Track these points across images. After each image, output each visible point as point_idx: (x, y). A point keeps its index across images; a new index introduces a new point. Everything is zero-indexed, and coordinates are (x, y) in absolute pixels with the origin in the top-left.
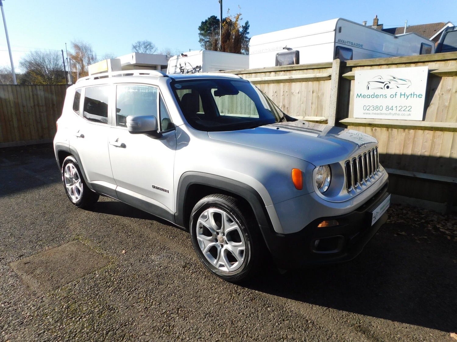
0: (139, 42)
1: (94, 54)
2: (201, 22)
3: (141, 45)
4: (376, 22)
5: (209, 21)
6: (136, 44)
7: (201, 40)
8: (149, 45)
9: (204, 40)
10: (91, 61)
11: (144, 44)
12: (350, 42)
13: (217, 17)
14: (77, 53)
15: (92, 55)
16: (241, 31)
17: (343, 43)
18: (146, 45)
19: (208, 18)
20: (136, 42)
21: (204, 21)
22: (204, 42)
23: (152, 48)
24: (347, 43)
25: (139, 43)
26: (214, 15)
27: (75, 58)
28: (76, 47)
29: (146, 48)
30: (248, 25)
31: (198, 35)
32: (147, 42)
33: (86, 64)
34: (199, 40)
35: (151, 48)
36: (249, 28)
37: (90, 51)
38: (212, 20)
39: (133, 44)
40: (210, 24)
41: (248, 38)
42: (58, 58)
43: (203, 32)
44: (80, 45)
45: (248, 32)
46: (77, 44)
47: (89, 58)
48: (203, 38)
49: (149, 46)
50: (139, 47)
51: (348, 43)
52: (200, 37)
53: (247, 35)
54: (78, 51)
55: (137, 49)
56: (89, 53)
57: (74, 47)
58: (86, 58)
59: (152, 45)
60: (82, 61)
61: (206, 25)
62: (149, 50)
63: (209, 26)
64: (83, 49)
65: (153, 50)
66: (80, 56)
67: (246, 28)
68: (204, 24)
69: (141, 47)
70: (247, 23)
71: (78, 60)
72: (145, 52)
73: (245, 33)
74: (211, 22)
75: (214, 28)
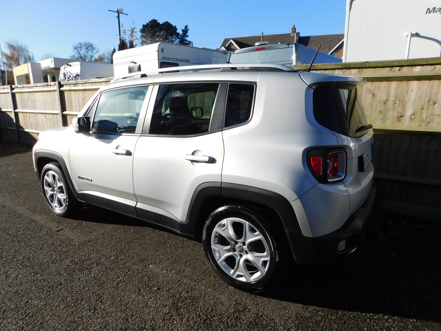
1: (31, 55)
2: (143, 25)
3: (82, 46)
4: (294, 30)
5: (150, 25)
6: (77, 45)
8: (90, 46)
11: (85, 45)
12: (174, 59)
13: (157, 21)
14: (12, 53)
15: (29, 56)
16: (181, 34)
17: (168, 60)
18: (87, 46)
19: (149, 21)
20: (78, 43)
21: (145, 24)
23: (94, 49)
25: (80, 44)
26: (154, 19)
27: (10, 58)
28: (11, 47)
29: (88, 49)
30: (187, 29)
32: (88, 44)
35: (93, 49)
36: (188, 31)
37: (26, 51)
38: (152, 24)
39: (74, 45)
40: (150, 27)
41: (188, 41)
43: (144, 34)
44: (15, 45)
45: (187, 35)
46: (13, 44)
47: (26, 58)
49: (90, 47)
50: (81, 48)
51: (173, 59)
52: (142, 39)
53: (187, 38)
54: (13, 51)
55: (79, 50)
56: (26, 53)
57: (9, 47)
58: (23, 59)
59: (93, 46)
60: (18, 61)
61: (147, 28)
62: (91, 51)
63: (150, 29)
64: (19, 49)
65: (95, 51)
66: (16, 56)
67: (185, 31)
68: (145, 27)
69: (82, 48)
70: (186, 27)
71: (14, 61)
72: (87, 53)
73: (184, 36)
74: (152, 25)
75: (155, 31)
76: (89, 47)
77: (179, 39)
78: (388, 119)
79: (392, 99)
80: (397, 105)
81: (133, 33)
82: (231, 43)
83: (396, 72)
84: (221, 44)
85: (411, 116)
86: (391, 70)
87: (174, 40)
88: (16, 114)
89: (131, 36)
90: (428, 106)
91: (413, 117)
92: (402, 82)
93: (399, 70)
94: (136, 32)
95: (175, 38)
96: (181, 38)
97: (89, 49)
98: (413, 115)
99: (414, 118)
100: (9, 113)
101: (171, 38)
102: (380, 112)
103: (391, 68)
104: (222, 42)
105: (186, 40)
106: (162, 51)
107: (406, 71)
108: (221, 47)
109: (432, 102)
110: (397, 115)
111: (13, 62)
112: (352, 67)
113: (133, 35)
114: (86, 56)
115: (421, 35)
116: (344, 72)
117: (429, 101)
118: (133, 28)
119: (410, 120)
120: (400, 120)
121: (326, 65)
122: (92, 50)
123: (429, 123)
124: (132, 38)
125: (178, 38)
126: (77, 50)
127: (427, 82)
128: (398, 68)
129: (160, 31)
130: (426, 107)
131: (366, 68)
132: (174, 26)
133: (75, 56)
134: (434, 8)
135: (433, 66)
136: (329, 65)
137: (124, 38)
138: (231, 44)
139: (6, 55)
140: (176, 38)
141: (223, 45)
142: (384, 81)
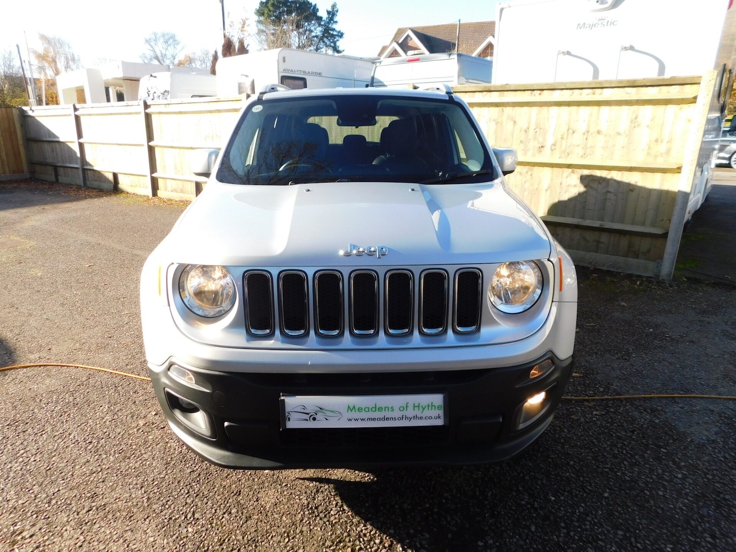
0: (155, 33)
1: (75, 54)
3: (157, 37)
6: (149, 36)
7: (261, 32)
8: (172, 37)
9: (265, 32)
10: (70, 62)
11: (163, 36)
14: (45, 50)
15: (71, 54)
16: (325, 19)
18: (167, 38)
22: (265, 35)
23: (178, 44)
24: (297, 72)
27: (42, 57)
28: (44, 38)
29: (167, 42)
30: (335, 9)
31: (255, 23)
32: (168, 34)
33: (63, 68)
34: (257, 31)
35: (175, 42)
36: (338, 14)
37: (67, 46)
40: (273, 5)
41: (336, 31)
42: (12, 57)
43: (262, 18)
44: (50, 36)
45: (335, 20)
46: (46, 34)
47: (67, 58)
48: (264, 29)
49: (171, 40)
50: (155, 40)
51: (299, 72)
52: (258, 27)
53: (334, 26)
54: (47, 46)
55: (153, 44)
56: (67, 49)
57: (40, 38)
58: (63, 59)
59: (176, 38)
60: (55, 62)
61: (268, 7)
62: (172, 47)
63: (271, 9)
64: (57, 42)
65: (179, 47)
66: (51, 54)
67: (332, 14)
68: (264, 5)
69: (158, 41)
70: (334, 6)
71: (49, 63)
72: (166, 50)
73: (330, 22)
74: (275, 3)
75: (280, 13)
76: (169, 39)
77: (322, 27)
78: (528, 150)
79: (532, 127)
80: (537, 133)
81: (244, 27)
82: (408, 36)
83: (536, 97)
84: (392, 38)
85: (551, 147)
86: (532, 93)
87: (312, 28)
88: (81, 146)
89: (241, 31)
90: (567, 136)
91: (553, 148)
92: (543, 107)
93: (540, 94)
94: (248, 25)
95: (314, 25)
96: (325, 25)
97: (169, 44)
98: (554, 145)
99: (555, 149)
100: (69, 144)
101: (309, 25)
102: (521, 142)
103: (532, 92)
104: (394, 35)
105: (334, 30)
106: (284, 61)
107: (547, 96)
108: (391, 43)
109: (571, 131)
110: (539, 146)
111: (46, 65)
112: (492, 90)
113: (244, 29)
114: (165, 55)
115: (572, 53)
116: (485, 95)
117: (568, 130)
118: (244, 19)
119: (551, 151)
120: (541, 151)
121: (465, 87)
122: (174, 45)
123: (568, 155)
124: (243, 34)
125: (320, 25)
126: (150, 45)
127: (566, 108)
128: (539, 92)
129: (289, 13)
130: (565, 135)
131: (508, 91)
132: (313, 4)
133: (146, 56)
134: (584, 24)
135: (572, 91)
136: (469, 87)
137: (231, 35)
138: (409, 38)
139: (36, 53)
140: (317, 25)
141: (395, 39)
142: (525, 106)
